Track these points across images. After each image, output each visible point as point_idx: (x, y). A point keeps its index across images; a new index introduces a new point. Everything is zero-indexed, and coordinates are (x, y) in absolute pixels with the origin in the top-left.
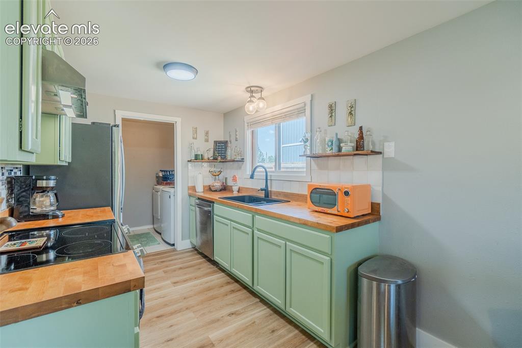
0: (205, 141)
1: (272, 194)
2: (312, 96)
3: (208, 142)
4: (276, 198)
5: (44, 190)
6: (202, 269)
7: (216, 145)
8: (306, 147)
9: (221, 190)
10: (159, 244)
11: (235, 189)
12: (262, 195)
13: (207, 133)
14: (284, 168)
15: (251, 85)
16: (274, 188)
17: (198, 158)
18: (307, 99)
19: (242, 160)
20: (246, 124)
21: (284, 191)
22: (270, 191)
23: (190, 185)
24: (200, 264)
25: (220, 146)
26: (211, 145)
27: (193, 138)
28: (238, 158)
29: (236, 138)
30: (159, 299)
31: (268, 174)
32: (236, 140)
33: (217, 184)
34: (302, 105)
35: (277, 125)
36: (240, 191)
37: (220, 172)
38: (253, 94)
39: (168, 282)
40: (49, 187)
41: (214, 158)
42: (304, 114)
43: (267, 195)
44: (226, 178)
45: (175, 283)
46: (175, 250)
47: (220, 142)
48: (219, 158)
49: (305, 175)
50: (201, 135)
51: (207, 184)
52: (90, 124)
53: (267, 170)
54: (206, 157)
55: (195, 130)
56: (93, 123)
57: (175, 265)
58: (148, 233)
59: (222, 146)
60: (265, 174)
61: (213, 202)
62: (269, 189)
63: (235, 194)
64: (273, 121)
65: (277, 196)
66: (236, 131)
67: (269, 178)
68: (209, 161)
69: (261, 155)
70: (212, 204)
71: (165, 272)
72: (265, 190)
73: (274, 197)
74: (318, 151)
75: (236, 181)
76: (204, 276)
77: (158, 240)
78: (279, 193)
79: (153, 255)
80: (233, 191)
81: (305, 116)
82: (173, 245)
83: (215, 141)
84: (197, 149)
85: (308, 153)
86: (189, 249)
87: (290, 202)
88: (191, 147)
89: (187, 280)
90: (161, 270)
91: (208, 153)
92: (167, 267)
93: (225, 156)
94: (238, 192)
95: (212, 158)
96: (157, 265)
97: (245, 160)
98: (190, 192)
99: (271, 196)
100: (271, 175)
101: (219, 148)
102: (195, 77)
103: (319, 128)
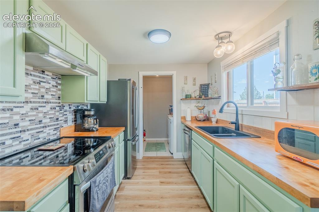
0: (193, 85)
1: (243, 128)
2: (288, 22)
3: (195, 85)
4: (246, 131)
5: (89, 116)
6: (183, 177)
7: (202, 87)
8: (277, 79)
9: (204, 121)
10: (166, 151)
11: (214, 120)
12: (233, 127)
13: (195, 79)
14: (256, 104)
15: (218, 32)
16: (245, 122)
17: (188, 97)
18: (281, 27)
19: (219, 98)
20: (222, 68)
21: (255, 126)
22: (241, 124)
23: (182, 115)
24: (184, 172)
25: (204, 88)
26: (197, 88)
27: (185, 84)
28: (216, 96)
29: (215, 80)
30: (147, 192)
31: (239, 109)
32: (216, 82)
33: (200, 116)
34: (275, 35)
35: (249, 63)
36: (218, 122)
37: (204, 107)
38: (223, 41)
39: (158, 180)
40: (90, 115)
41: (199, 97)
42: (277, 44)
43: (237, 128)
44: (209, 112)
45: (161, 182)
46: (172, 158)
47: (204, 85)
48: (203, 97)
49: (279, 111)
50: (190, 81)
51: (194, 115)
52: (118, 80)
53: (238, 105)
54: (193, 96)
55: (186, 78)
56: (119, 79)
57: (167, 168)
58: (163, 143)
59: (206, 88)
60: (235, 109)
61: (192, 130)
62: (240, 122)
63: (214, 124)
64: (244, 61)
65: (248, 130)
66: (215, 75)
67: (239, 112)
68: (195, 99)
69: (257, 94)
70: (190, 131)
71: (160, 172)
72: (235, 123)
73: (245, 131)
74: (295, 82)
75: (215, 114)
76: (182, 183)
77: (166, 149)
78: (249, 128)
79: (159, 158)
80: (212, 122)
81: (279, 46)
82: (172, 154)
83: (200, 85)
84: (187, 91)
85: (280, 85)
86: (181, 159)
87: (261, 137)
88: (183, 90)
89: (170, 183)
90: (158, 170)
91: (194, 93)
92: (163, 168)
93: (208, 95)
94: (217, 122)
95: (198, 97)
96: (158, 166)
97: (221, 97)
98: (182, 120)
99: (242, 129)
100: (242, 110)
101: (203, 90)
102: (169, 38)
103: (298, 55)
